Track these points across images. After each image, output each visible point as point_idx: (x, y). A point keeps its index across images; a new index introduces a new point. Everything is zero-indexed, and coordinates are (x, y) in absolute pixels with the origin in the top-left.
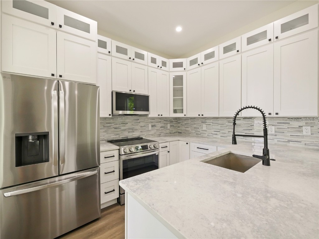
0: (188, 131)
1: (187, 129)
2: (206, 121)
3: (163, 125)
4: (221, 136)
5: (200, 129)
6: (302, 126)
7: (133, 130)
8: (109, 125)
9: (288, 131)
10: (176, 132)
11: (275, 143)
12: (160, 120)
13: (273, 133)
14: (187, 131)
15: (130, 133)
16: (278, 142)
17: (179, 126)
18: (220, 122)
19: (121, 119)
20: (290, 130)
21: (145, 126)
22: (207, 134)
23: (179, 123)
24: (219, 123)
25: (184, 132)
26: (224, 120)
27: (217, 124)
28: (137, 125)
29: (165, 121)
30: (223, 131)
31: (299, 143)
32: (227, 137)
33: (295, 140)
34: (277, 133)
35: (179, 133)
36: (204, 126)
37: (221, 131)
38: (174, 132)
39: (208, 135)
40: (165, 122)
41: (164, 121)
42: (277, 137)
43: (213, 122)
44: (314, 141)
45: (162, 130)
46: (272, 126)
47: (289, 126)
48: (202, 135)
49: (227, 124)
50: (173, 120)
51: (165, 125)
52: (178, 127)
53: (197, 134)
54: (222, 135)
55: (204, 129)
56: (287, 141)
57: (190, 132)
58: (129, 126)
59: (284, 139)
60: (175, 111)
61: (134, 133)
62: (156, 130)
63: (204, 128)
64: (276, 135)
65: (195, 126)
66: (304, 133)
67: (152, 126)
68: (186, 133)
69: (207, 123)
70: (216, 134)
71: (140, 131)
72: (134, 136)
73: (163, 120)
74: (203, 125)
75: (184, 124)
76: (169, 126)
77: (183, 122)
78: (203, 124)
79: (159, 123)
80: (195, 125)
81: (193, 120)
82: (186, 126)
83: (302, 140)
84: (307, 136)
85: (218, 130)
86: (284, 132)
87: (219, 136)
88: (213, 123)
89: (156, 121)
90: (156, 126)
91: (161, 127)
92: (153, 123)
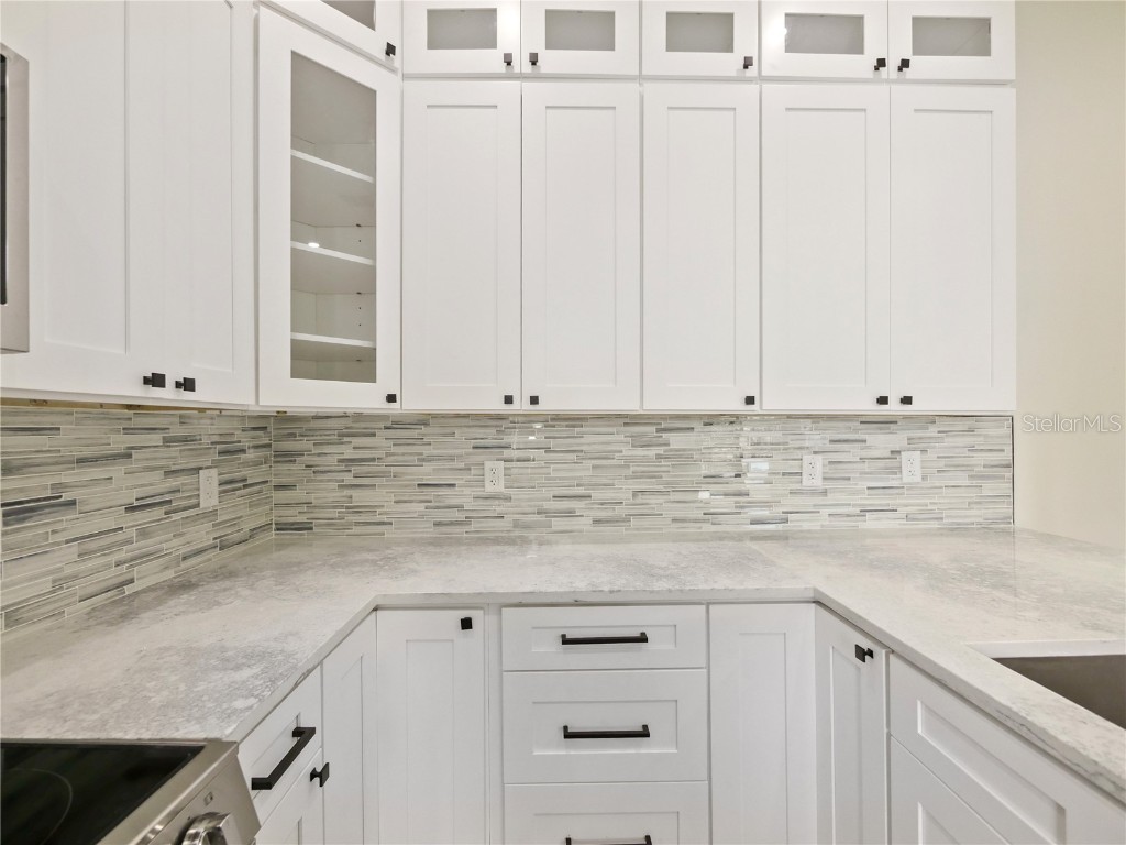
0: (371, 509)
1: (360, 497)
2: (506, 440)
3: (157, 484)
4: (597, 522)
5: (467, 491)
6: (899, 452)
9: (861, 473)
10: (264, 528)
11: (822, 526)
12: (120, 442)
13: (818, 483)
14: (357, 510)
16: (832, 518)
17: (284, 480)
18: (591, 440)
20: (866, 467)
22: (508, 519)
23: (288, 457)
24: (584, 448)
25: (330, 522)
26: (614, 430)
27: (573, 456)
29: (174, 450)
30: (608, 495)
31: (890, 514)
32: (626, 519)
33: (880, 505)
34: (829, 485)
35: (281, 527)
36: (494, 468)
37: (597, 495)
38: (247, 526)
39: (516, 524)
40: (178, 457)
41: (168, 442)
42: (830, 499)
43: (552, 443)
44: (929, 501)
45: (144, 533)
46: (815, 453)
47: (865, 454)
48: (474, 525)
49: (628, 451)
50: (239, 435)
51: (173, 482)
52: (279, 487)
53: (437, 524)
54: (602, 514)
55: (489, 488)
56: (857, 510)
57: (384, 518)
59: (849, 505)
60: (308, 362)
62: (73, 552)
63: (495, 486)
64: (825, 493)
65: (427, 472)
66: (906, 478)
68: (347, 526)
69: (506, 453)
70: (570, 514)
73: (156, 438)
74: (488, 465)
75: (332, 461)
76: (208, 485)
77: (326, 449)
78: (480, 456)
79: (117, 471)
80: (428, 467)
81: (415, 434)
82: (348, 478)
83: (898, 501)
84: (911, 487)
85: (580, 491)
86: (849, 479)
87: (584, 524)
88: (548, 450)
89: (81, 455)
90: (72, 503)
91: (131, 509)
92: (25, 470)
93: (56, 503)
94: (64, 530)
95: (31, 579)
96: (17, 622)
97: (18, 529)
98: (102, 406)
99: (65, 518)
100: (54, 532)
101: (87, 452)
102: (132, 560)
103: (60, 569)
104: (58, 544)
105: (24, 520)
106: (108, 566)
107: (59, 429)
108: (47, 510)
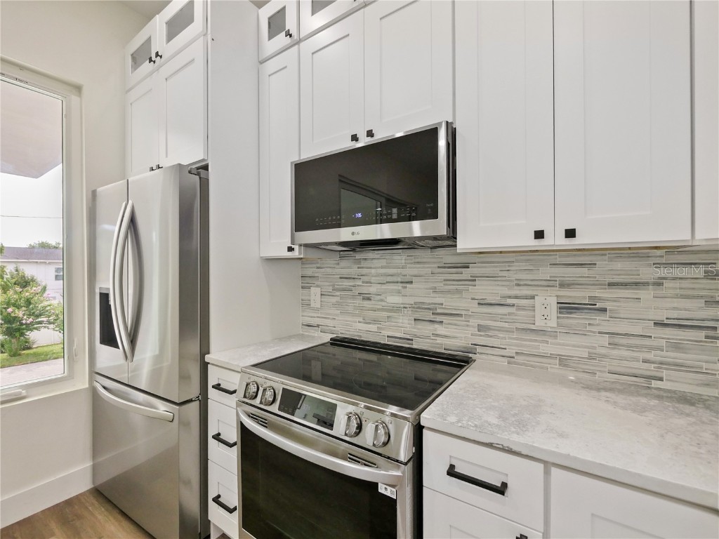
7: (436, 315)
8: (347, 283)
15: (421, 325)
19: (383, 263)
21: (510, 301)
28: (458, 292)
45: (676, 347)
58: (420, 292)
61: (441, 330)
62: (605, 340)
67: (566, 308)
71: (474, 322)
72: (439, 340)
89: (612, 281)
90: (604, 310)
91: (658, 324)
92: (573, 286)
93: (593, 307)
94: (598, 325)
95: (574, 346)
96: (565, 365)
97: (568, 317)
98: (630, 248)
99: (599, 318)
100: (589, 324)
101: (617, 279)
102: (661, 364)
103: (594, 348)
104: (594, 332)
105: (571, 313)
106: (636, 360)
107: (595, 264)
108: (586, 311)
